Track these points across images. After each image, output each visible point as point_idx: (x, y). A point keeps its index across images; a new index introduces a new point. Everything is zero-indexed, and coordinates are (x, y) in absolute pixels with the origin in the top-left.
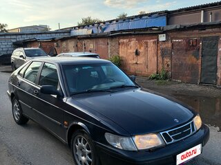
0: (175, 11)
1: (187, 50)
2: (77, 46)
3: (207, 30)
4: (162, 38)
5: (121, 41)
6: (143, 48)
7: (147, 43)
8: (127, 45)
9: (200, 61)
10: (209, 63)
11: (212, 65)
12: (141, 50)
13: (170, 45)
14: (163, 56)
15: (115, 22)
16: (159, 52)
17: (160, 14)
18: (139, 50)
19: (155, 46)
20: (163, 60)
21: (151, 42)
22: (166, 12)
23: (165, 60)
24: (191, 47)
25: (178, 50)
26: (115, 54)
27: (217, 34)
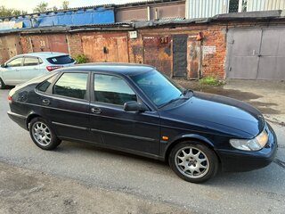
0: (122, 6)
1: (159, 47)
2: (20, 43)
3: (177, 28)
4: (133, 35)
5: (85, 37)
6: (112, 46)
7: (116, 40)
8: (92, 42)
9: (171, 57)
10: (181, 59)
11: (182, 61)
12: (111, 47)
13: (141, 42)
14: (135, 53)
15: (53, 14)
16: (130, 49)
17: (107, 8)
18: (108, 48)
19: (125, 43)
20: (135, 57)
21: (120, 39)
22: (113, 6)
23: (137, 57)
24: (162, 44)
25: (150, 47)
26: (78, 52)
27: (186, 33)
